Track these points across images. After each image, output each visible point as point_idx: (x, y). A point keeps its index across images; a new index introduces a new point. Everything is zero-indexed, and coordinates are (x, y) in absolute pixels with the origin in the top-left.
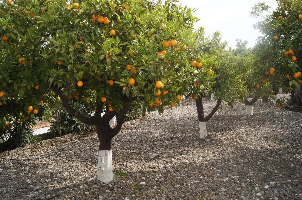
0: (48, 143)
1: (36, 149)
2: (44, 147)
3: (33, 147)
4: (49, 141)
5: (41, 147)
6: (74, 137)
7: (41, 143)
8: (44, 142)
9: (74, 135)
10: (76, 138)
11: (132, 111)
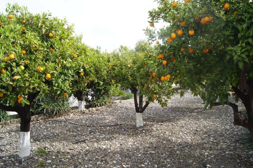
0: (17, 121)
1: (6, 125)
2: (13, 124)
3: (3, 124)
4: (18, 119)
5: (10, 124)
6: (40, 118)
7: (10, 121)
8: (13, 120)
9: (40, 116)
10: (42, 119)
11: (100, 99)
